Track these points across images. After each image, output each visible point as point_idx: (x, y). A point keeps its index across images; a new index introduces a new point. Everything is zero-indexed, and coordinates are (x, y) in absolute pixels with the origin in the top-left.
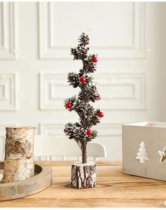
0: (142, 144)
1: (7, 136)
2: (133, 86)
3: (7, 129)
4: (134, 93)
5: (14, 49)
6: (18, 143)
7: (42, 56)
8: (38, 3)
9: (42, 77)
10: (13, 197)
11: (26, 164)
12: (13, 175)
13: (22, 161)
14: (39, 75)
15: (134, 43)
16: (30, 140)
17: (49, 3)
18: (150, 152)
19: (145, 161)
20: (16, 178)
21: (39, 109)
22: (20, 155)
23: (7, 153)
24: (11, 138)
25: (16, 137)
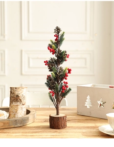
0: (88, 97)
1: (11, 92)
2: (86, 59)
3: (11, 88)
4: (86, 64)
5: (4, 33)
6: (18, 96)
7: (23, 38)
8: (21, 2)
9: (23, 53)
10: (16, 126)
11: (22, 108)
12: (15, 115)
13: (20, 106)
14: (22, 51)
15: (86, 30)
16: (24, 95)
17: (28, 2)
18: (93, 102)
19: (90, 107)
20: (16, 116)
21: (21, 74)
22: (18, 103)
23: (11, 102)
24: (13, 93)
25: (16, 93)
